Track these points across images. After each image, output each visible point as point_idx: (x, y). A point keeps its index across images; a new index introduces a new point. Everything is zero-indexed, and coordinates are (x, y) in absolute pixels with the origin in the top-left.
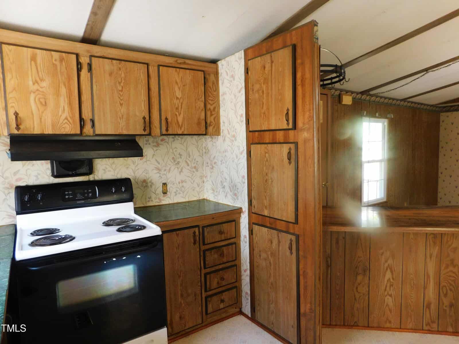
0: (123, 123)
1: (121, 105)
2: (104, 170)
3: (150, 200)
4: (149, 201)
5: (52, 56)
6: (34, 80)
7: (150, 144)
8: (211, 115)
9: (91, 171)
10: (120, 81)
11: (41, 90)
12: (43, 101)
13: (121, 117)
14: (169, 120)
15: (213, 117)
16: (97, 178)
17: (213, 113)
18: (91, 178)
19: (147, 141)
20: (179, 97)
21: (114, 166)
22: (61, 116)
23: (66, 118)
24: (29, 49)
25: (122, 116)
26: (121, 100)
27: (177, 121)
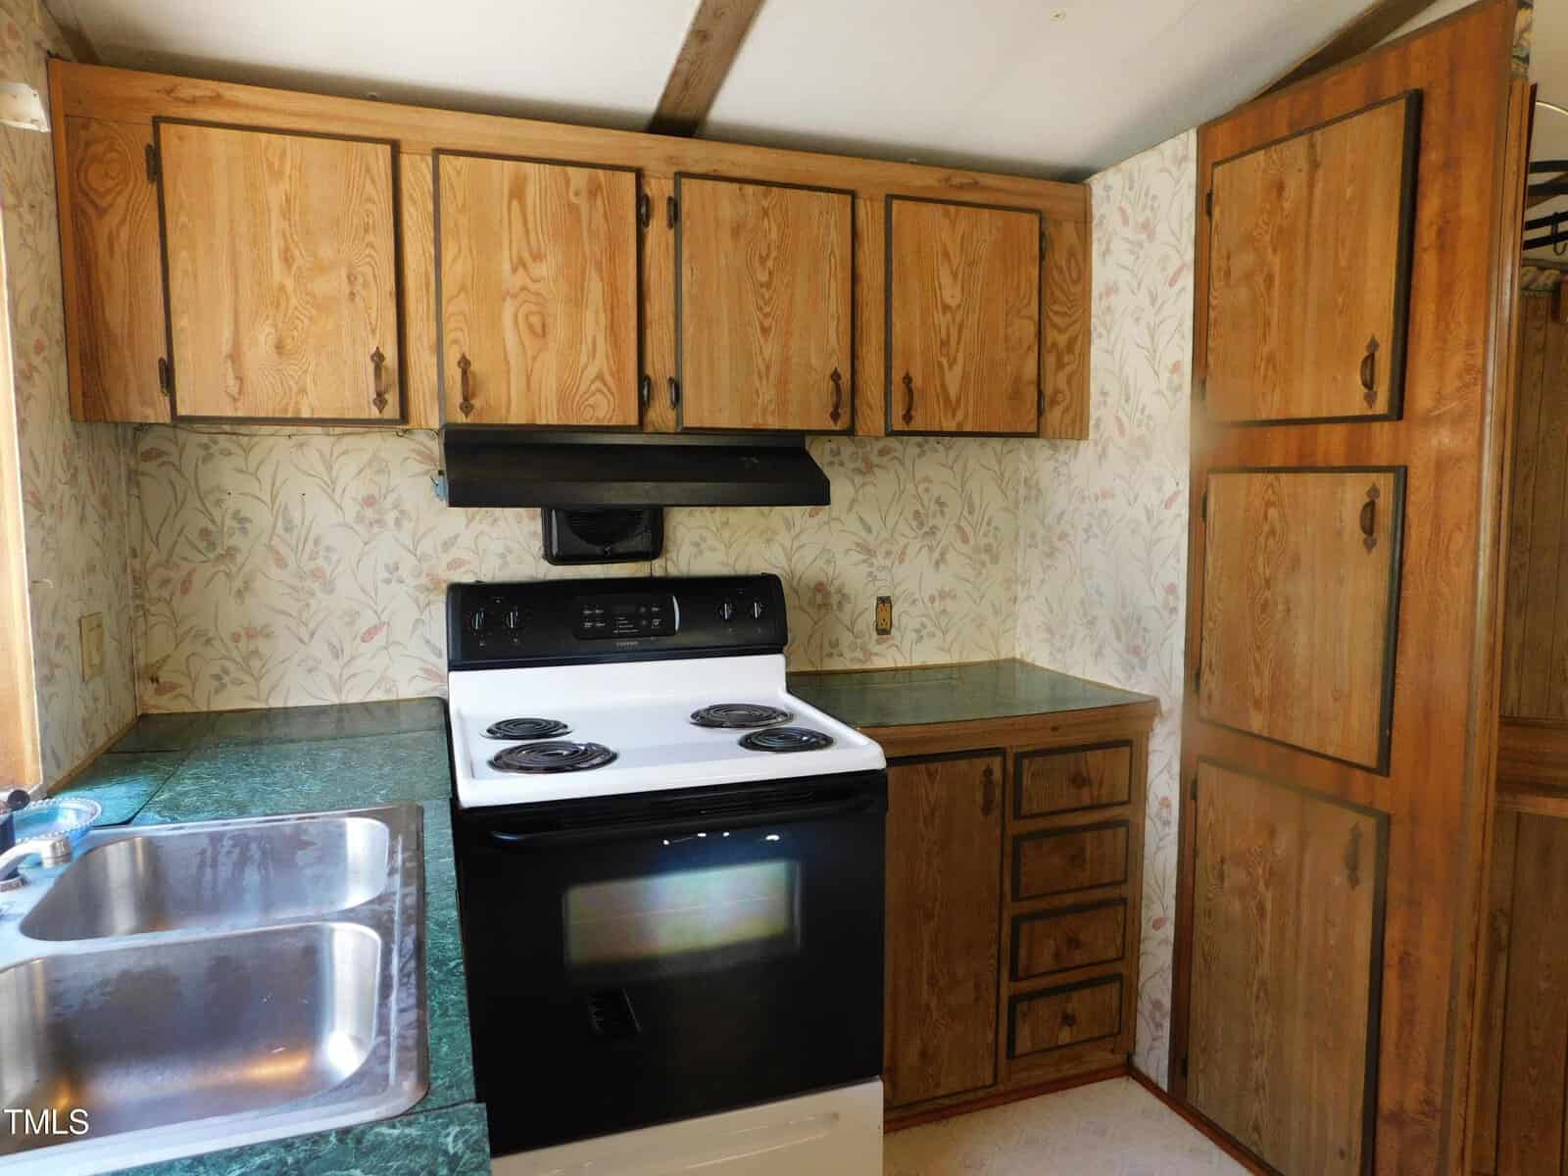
0: (768, 393)
1: (765, 331)
2: (697, 545)
3: (834, 651)
4: (830, 655)
5: (568, 182)
6: (515, 260)
7: (842, 464)
8: (1060, 366)
9: (655, 549)
10: (764, 254)
11: (533, 287)
12: (535, 320)
13: (763, 370)
14: (918, 382)
15: (1062, 376)
16: (673, 571)
17: (1066, 359)
18: (657, 568)
19: (836, 453)
20: (953, 303)
21: (726, 534)
22: (585, 367)
23: (600, 377)
24: (507, 163)
25: (768, 368)
26: (767, 315)
27: (943, 386)
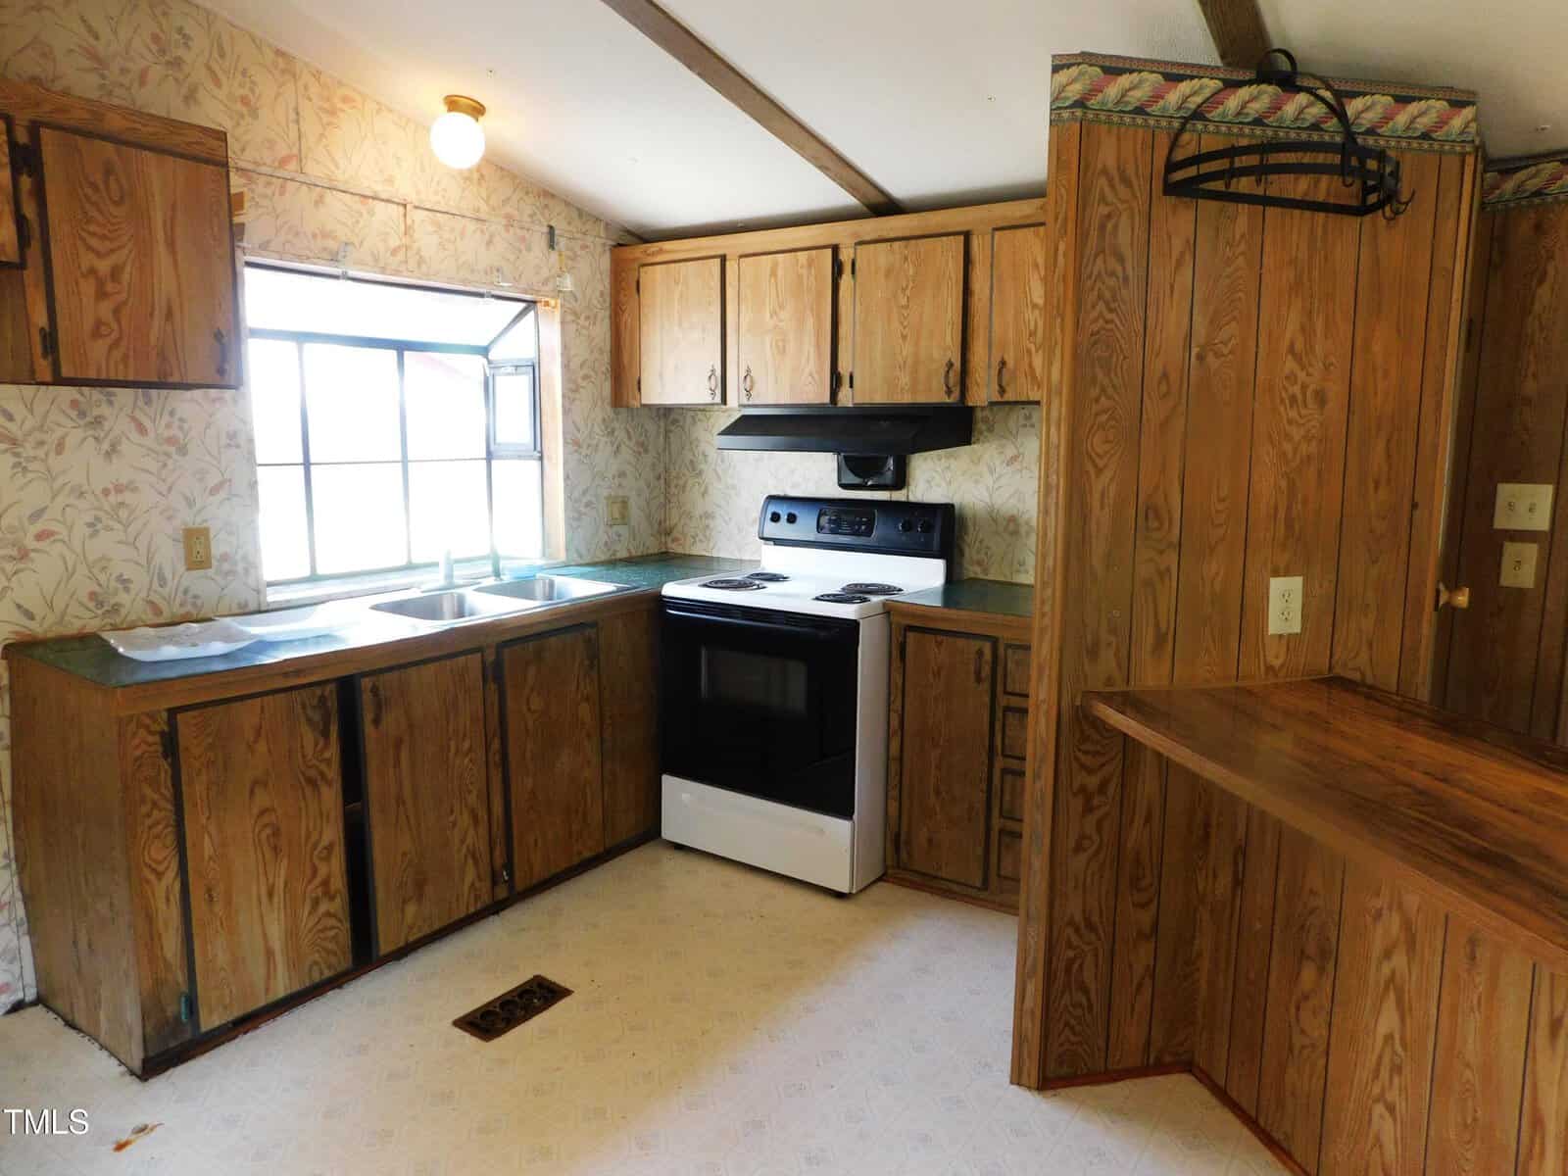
0: (905, 380)
1: (904, 337)
2: (928, 482)
3: (1022, 568)
4: (1018, 571)
6: (772, 310)
7: (1033, 426)
9: (900, 481)
10: (904, 286)
11: (780, 325)
12: (780, 344)
13: (902, 364)
14: (1011, 364)
16: (912, 499)
18: (898, 496)
19: (1028, 418)
20: (1041, 301)
21: (948, 475)
22: (803, 370)
26: (905, 327)
27: (1030, 365)
